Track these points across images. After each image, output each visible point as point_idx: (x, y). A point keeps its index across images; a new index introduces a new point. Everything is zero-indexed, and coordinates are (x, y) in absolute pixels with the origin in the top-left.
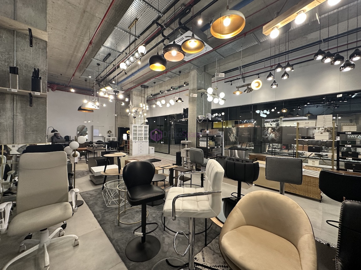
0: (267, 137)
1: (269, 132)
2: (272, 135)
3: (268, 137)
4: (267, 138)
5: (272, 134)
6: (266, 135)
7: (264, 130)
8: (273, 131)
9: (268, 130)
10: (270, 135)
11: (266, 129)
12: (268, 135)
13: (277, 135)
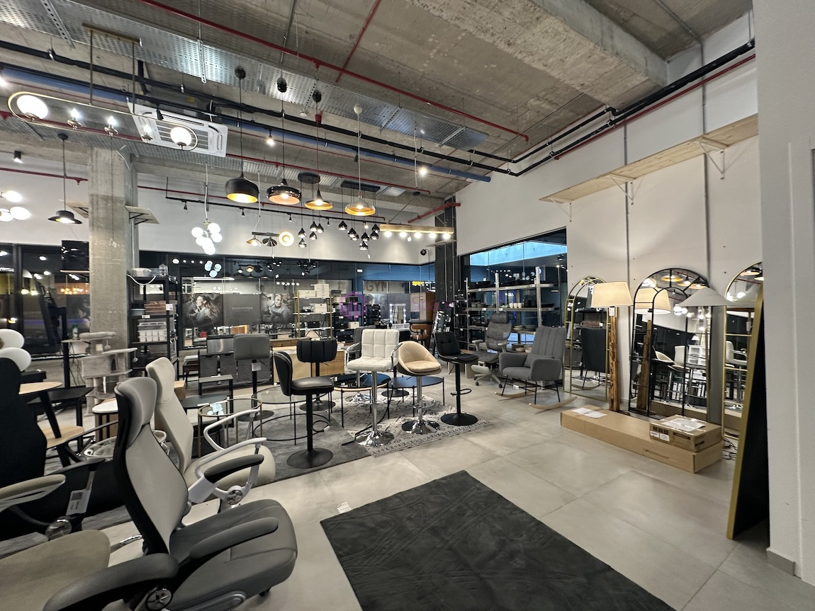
0: (194, 315)
1: (198, 306)
2: (205, 311)
3: (196, 315)
4: (194, 318)
5: (203, 308)
6: (194, 312)
7: (187, 301)
8: (206, 304)
9: (195, 300)
10: (201, 311)
11: (192, 299)
12: (196, 311)
13: (215, 310)
